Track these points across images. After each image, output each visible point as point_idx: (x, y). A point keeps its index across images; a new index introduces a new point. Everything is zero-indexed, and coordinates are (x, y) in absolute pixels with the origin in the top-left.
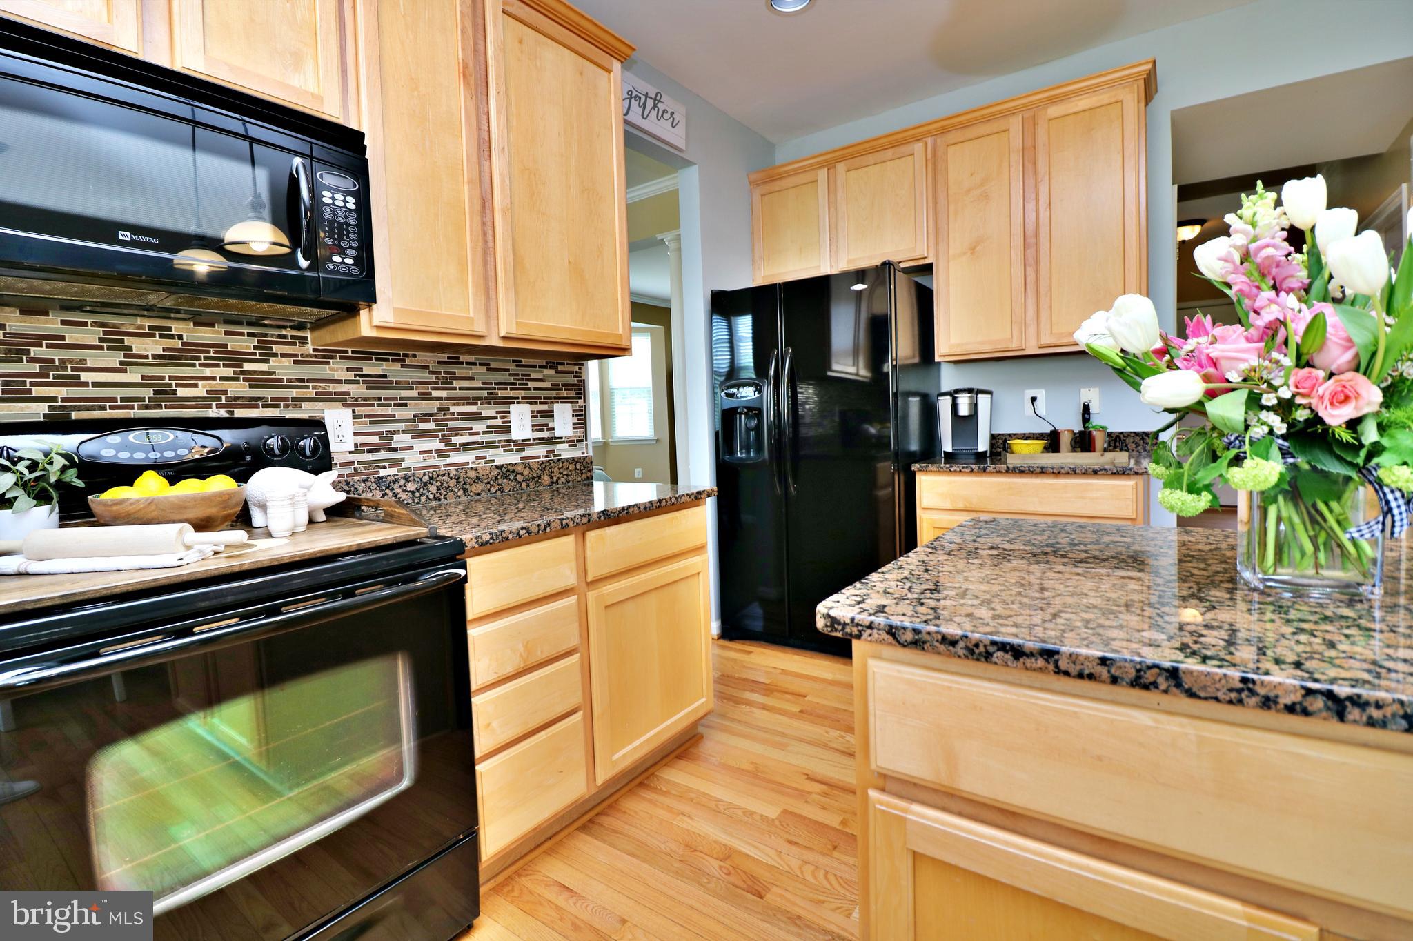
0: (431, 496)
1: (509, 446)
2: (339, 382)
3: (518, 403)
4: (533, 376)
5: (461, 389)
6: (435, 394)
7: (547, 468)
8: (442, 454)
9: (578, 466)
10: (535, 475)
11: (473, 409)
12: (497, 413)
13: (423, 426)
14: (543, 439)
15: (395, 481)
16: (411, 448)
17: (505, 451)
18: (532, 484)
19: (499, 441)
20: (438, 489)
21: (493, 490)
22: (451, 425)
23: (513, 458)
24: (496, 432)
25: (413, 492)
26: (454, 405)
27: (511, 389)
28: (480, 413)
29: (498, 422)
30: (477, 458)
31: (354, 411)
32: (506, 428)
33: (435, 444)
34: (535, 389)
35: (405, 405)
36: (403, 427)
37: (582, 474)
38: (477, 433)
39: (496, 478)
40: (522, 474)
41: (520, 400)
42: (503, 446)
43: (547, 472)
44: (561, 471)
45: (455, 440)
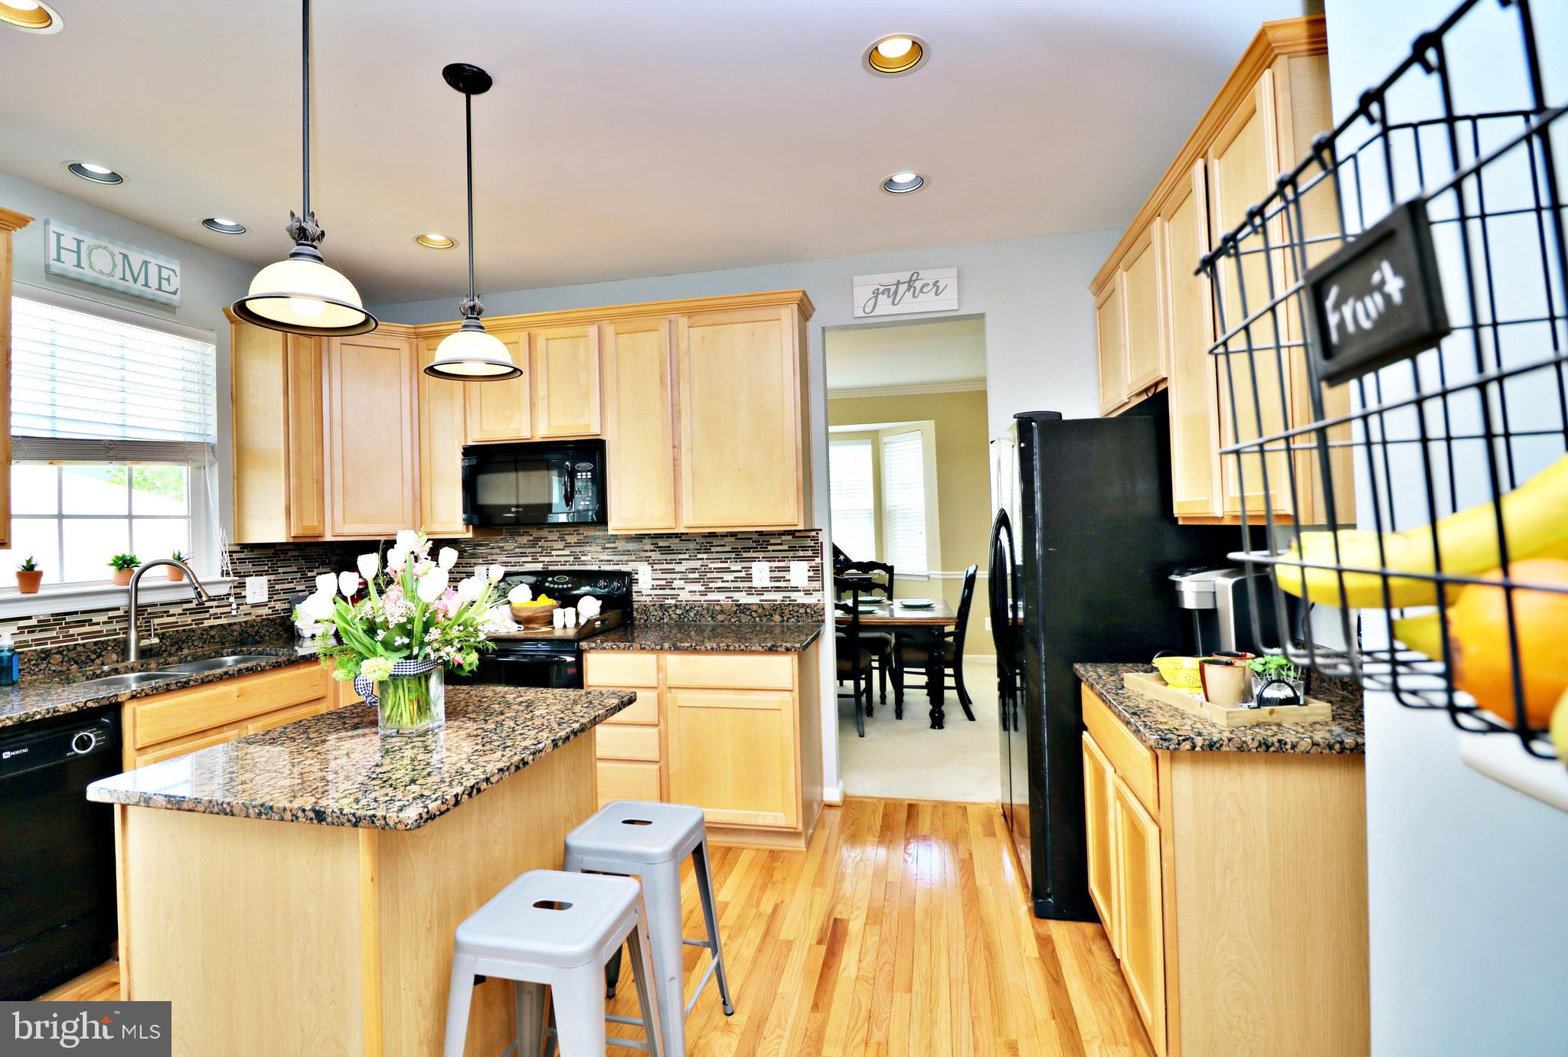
0: (691, 619)
1: (750, 591)
2: (647, 551)
3: (759, 561)
4: (772, 541)
5: (716, 552)
7: (779, 609)
8: (703, 594)
9: (809, 610)
10: (767, 613)
11: (725, 565)
12: (742, 568)
13: (691, 576)
14: (780, 587)
15: (670, 607)
16: (684, 589)
17: (747, 594)
18: (764, 619)
19: (743, 588)
20: (695, 615)
21: (733, 620)
22: (709, 575)
23: (754, 600)
24: (741, 581)
25: (680, 615)
26: (711, 563)
27: (753, 552)
28: (730, 568)
29: (743, 574)
30: (726, 598)
31: (652, 567)
32: (749, 578)
33: (698, 587)
34: (773, 551)
35: (681, 563)
36: (679, 576)
37: (812, 617)
38: (727, 581)
39: (736, 613)
40: (756, 612)
41: (760, 559)
42: (745, 591)
43: (778, 612)
44: (792, 613)
45: (711, 585)
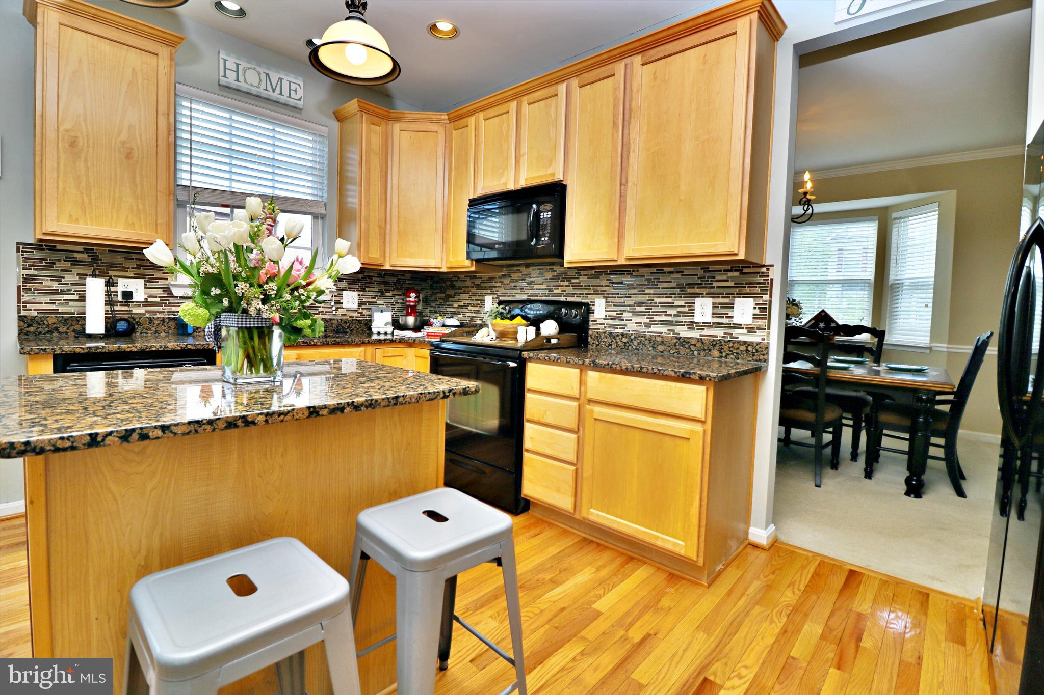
0: (634, 347)
1: (691, 325)
2: (602, 286)
3: (702, 297)
4: (718, 278)
5: (663, 288)
6: (647, 291)
7: (718, 345)
8: (648, 325)
9: (750, 348)
10: (706, 348)
11: (670, 300)
12: (686, 303)
13: (638, 309)
14: (722, 324)
15: (618, 336)
16: (631, 320)
17: (688, 328)
18: (702, 353)
19: (685, 322)
20: (638, 344)
21: (672, 352)
22: (654, 309)
23: (695, 334)
24: (683, 316)
25: (625, 343)
26: (657, 297)
27: (698, 288)
28: (674, 303)
29: (686, 309)
30: (668, 330)
31: (606, 300)
32: (691, 313)
33: (644, 320)
34: (718, 287)
35: (630, 297)
36: (628, 309)
37: (754, 355)
38: (670, 315)
39: (675, 345)
40: (695, 345)
41: (704, 295)
42: (687, 325)
43: (717, 347)
44: (731, 349)
45: (655, 318)
